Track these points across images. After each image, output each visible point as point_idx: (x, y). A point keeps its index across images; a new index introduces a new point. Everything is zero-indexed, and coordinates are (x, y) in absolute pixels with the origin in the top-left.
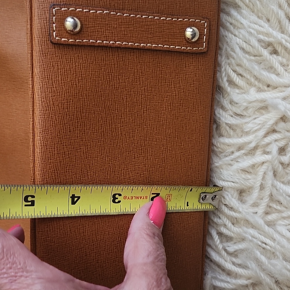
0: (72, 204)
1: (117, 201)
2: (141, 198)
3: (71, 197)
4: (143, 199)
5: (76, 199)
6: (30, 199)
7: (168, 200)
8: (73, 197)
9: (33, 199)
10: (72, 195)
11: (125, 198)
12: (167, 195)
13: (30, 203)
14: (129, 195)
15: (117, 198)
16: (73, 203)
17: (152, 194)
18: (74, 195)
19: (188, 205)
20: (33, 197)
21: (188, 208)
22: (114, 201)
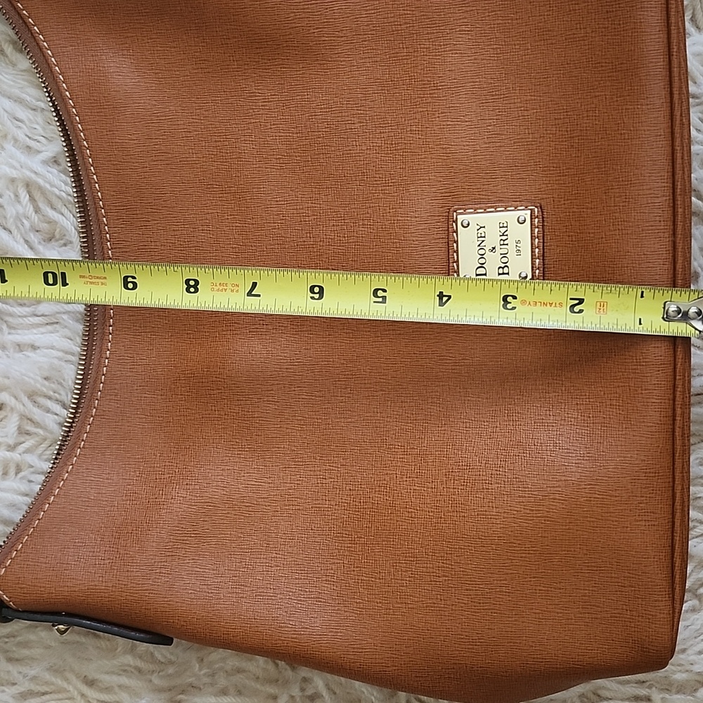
0: (440, 305)
1: (509, 306)
2: (551, 304)
3: (438, 296)
4: (555, 306)
5: (445, 299)
6: (380, 293)
7: (602, 312)
8: (441, 296)
9: (384, 294)
10: (440, 292)
11: (523, 302)
12: (598, 304)
13: (381, 300)
14: (532, 299)
15: (510, 303)
16: (442, 304)
17: (571, 299)
18: (442, 292)
19: (640, 324)
20: (384, 291)
21: (641, 329)
22: (505, 307)
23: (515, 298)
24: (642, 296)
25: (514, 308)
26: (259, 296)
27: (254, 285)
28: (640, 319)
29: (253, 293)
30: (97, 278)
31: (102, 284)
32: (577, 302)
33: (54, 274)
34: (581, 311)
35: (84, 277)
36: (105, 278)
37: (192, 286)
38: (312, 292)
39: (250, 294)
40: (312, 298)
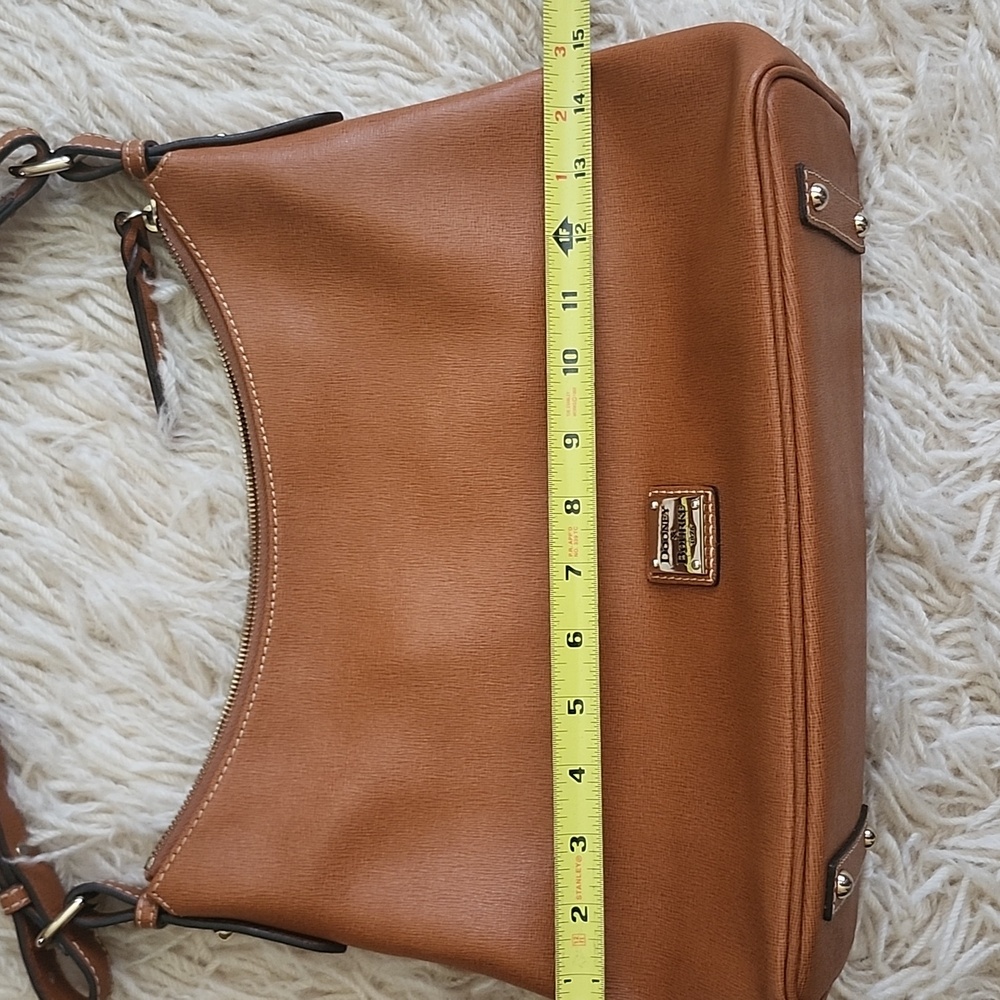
0: (570, 770)
1: (574, 844)
2: (579, 887)
6: (578, 707)
8: (581, 772)
10: (584, 771)
11: (579, 859)
12: (583, 937)
13: (572, 708)
14: (584, 867)
15: (578, 845)
16: (572, 773)
18: (584, 774)
19: (566, 981)
21: (561, 982)
22: (573, 840)
23: (584, 849)
24: (594, 981)
25: (572, 849)
26: (567, 579)
27: (579, 573)
28: (569, 981)
29: (570, 572)
30: (575, 407)
31: (568, 411)
32: (584, 914)
33: (575, 361)
34: (574, 919)
35: (575, 392)
36: (575, 415)
37: (571, 507)
38: (576, 635)
39: (568, 568)
40: (569, 636)
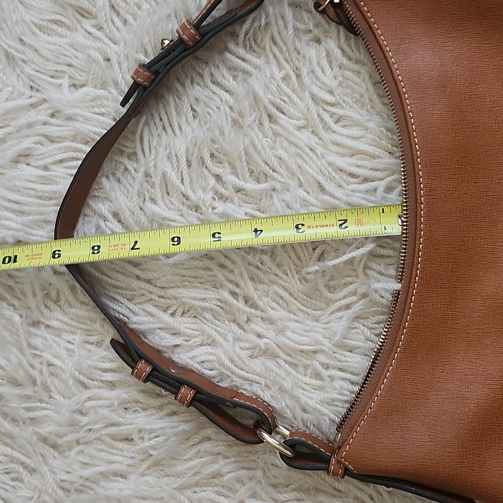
1: (300, 231)
2: (327, 226)
4: (330, 227)
6: (217, 235)
7: (360, 226)
11: (309, 227)
12: (357, 221)
14: (314, 224)
17: (339, 221)
22: (297, 232)
23: (303, 225)
24: (383, 212)
25: (303, 232)
26: (139, 249)
27: (136, 242)
28: (385, 227)
29: (135, 247)
30: (36, 255)
32: (343, 222)
33: (10, 257)
34: (347, 227)
35: (28, 256)
38: (173, 241)
39: (133, 249)
40: (173, 245)
